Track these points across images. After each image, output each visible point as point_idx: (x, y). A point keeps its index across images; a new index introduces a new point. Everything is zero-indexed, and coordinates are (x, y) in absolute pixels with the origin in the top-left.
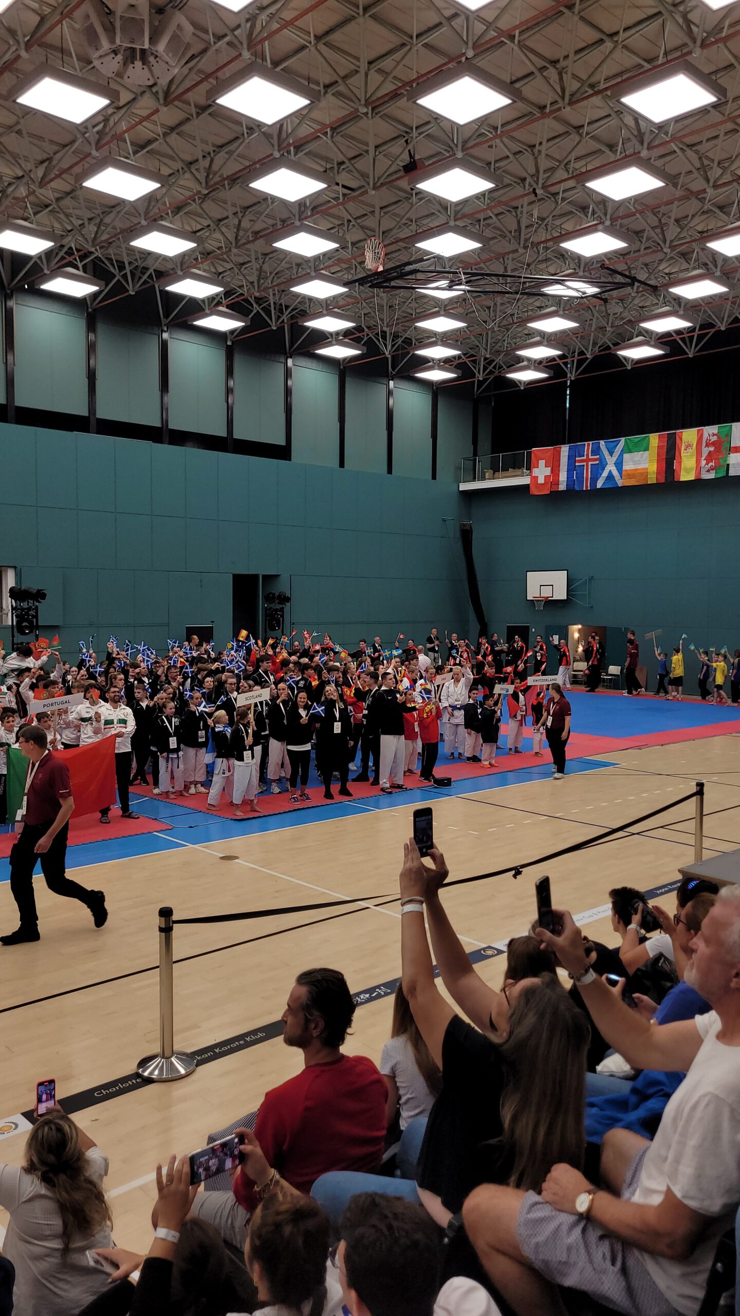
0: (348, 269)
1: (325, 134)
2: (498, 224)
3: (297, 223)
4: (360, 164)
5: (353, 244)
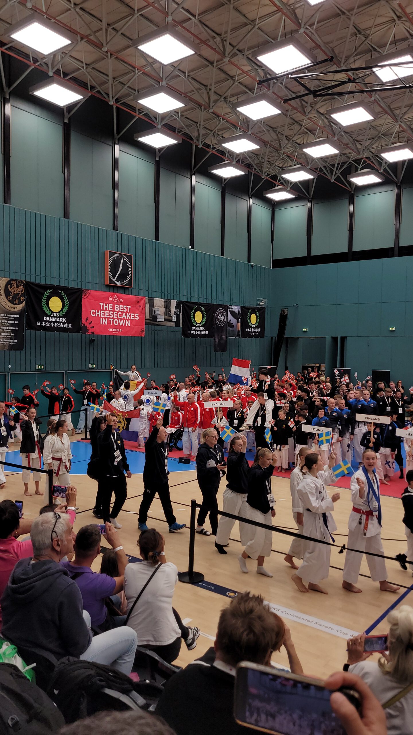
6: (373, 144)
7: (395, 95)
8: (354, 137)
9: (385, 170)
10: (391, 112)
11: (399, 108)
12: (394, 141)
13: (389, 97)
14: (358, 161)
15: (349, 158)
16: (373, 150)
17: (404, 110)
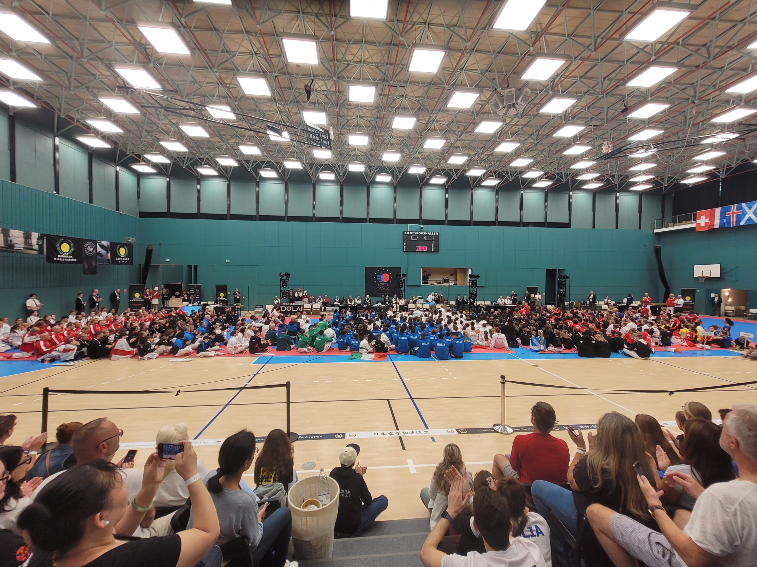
0: (596, 155)
1: (585, 109)
2: (673, 121)
3: (573, 144)
4: (600, 116)
5: (599, 146)
6: (211, 152)
7: (222, 127)
8: (198, 144)
9: (219, 168)
10: (220, 136)
11: (225, 135)
12: (224, 153)
13: (218, 127)
14: (202, 159)
15: (195, 156)
16: (211, 155)
17: (229, 137)
